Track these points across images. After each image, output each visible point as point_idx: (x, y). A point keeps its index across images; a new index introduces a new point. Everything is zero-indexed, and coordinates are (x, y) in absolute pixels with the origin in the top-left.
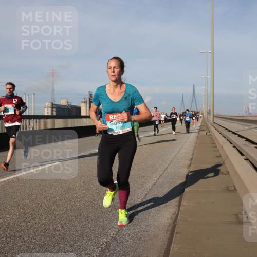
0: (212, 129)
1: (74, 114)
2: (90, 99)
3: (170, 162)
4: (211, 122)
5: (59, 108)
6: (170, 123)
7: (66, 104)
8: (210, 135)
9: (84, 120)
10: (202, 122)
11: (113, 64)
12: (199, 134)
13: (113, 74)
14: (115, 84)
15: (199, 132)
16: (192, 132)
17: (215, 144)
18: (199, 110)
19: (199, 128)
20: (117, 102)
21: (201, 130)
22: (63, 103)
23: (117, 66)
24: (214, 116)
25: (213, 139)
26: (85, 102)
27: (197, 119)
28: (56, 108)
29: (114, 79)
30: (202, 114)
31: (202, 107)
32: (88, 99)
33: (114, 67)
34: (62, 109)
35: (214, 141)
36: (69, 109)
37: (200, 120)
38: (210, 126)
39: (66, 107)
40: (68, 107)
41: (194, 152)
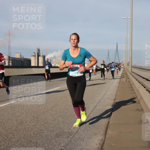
0: (131, 77)
1: (26, 65)
2: (38, 53)
3: (99, 101)
4: (130, 71)
5: (14, 60)
6: (100, 72)
7: (20, 57)
8: (129, 81)
9: (34, 69)
10: (123, 71)
11: (74, 37)
12: (120, 80)
13: (74, 43)
14: (74, 48)
15: (121, 78)
16: (116, 79)
17: (132, 88)
18: (121, 62)
19: (120, 76)
20: (75, 58)
21: (122, 77)
22: (17, 56)
23: (76, 38)
24: (132, 67)
25: (131, 84)
26: (35, 56)
27: (120, 69)
28: (12, 60)
29: (74, 45)
30: (123, 65)
31: (123, 60)
32: (37, 54)
33: (74, 39)
34: (16, 60)
35: (132, 86)
36: (22, 61)
37: (122, 70)
38: (129, 74)
39: (20, 60)
40: (21, 59)
41: (117, 94)
